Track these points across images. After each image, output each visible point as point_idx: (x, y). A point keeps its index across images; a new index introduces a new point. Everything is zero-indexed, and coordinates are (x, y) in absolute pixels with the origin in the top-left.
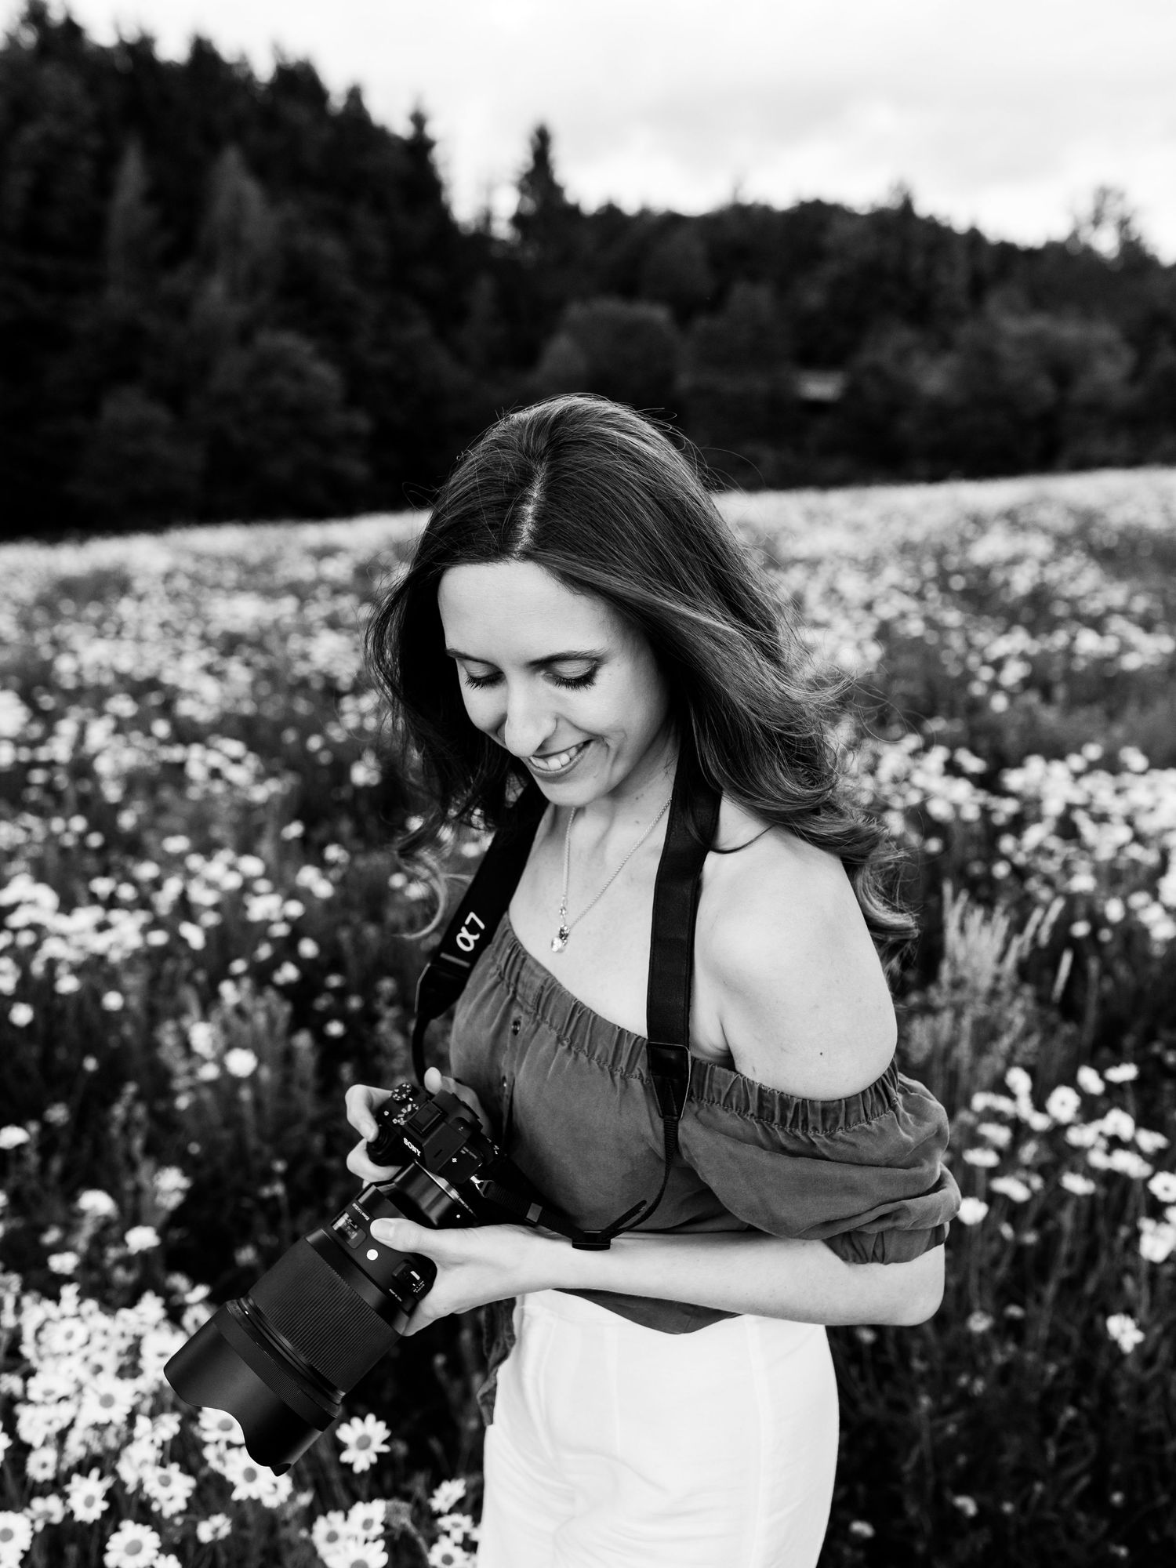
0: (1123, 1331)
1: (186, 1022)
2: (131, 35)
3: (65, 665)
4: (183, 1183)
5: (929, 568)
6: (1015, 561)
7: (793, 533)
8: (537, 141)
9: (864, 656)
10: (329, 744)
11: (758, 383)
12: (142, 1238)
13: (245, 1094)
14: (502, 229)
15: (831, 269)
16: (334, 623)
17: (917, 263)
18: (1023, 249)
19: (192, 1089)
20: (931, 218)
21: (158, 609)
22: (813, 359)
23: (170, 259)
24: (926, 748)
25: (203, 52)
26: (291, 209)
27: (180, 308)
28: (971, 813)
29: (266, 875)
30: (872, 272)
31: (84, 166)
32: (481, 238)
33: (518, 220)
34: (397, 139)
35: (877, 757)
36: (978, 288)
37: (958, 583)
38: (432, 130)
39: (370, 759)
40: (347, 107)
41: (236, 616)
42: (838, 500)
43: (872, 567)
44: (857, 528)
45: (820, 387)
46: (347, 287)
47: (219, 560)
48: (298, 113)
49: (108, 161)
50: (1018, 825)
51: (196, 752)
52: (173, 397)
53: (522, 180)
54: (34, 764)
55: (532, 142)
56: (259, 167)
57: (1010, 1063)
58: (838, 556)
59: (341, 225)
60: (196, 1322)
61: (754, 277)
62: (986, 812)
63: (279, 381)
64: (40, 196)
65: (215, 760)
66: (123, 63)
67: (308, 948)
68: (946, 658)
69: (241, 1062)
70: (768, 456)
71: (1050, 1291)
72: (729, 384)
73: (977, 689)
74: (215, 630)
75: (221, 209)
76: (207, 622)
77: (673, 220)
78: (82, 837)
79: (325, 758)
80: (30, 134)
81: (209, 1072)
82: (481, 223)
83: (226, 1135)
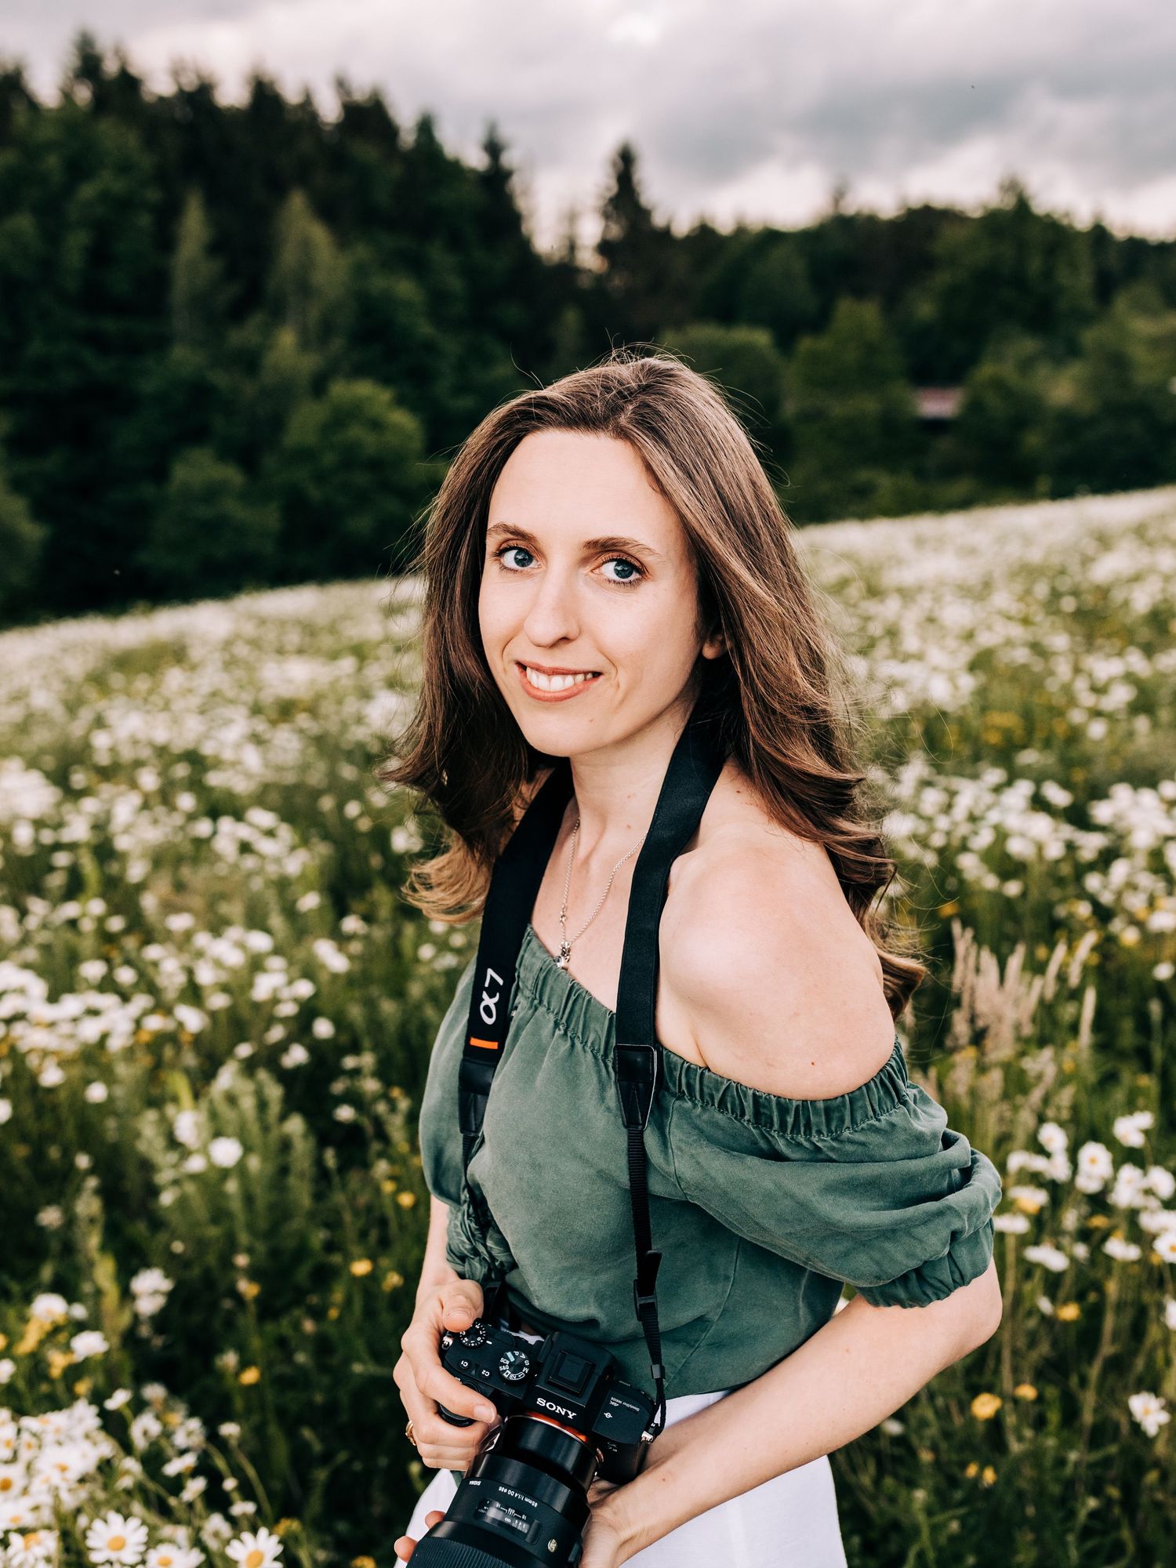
0: (1147, 1412)
1: (170, 1110)
2: (190, 83)
3: (101, 741)
4: (166, 1285)
5: (1042, 590)
6: (1136, 578)
7: (899, 561)
8: (620, 164)
9: (956, 687)
10: (368, 810)
11: (868, 405)
12: (89, 1344)
13: (232, 1186)
14: (589, 260)
15: (942, 279)
16: (393, 683)
17: (1035, 265)
18: (1155, 244)
19: (176, 1182)
20: (1048, 216)
21: (211, 677)
22: (926, 376)
23: (238, 312)
24: (1009, 783)
25: (264, 93)
26: (362, 251)
27: (250, 362)
28: (1055, 851)
29: (277, 951)
30: (988, 279)
31: (145, 220)
32: (566, 269)
33: (605, 248)
34: (473, 171)
35: (952, 794)
36: (1106, 287)
37: (1068, 604)
38: (510, 158)
39: (411, 825)
40: (418, 142)
41: (290, 681)
42: (955, 525)
43: (979, 592)
44: (971, 551)
45: (938, 405)
46: (425, 329)
47: (282, 623)
48: (366, 151)
49: (169, 214)
50: (1106, 859)
51: (226, 824)
52: (246, 456)
53: (606, 206)
54: (58, 847)
55: (614, 164)
56: (326, 211)
57: (1041, 1119)
58: (941, 583)
59: (416, 266)
60: (145, 1433)
61: (860, 293)
62: (1071, 847)
63: (356, 432)
64: (100, 255)
65: (243, 832)
66: (181, 113)
67: (323, 1028)
68: (1052, 686)
69: (227, 1152)
70: (885, 482)
71: (1094, 1371)
72: (839, 408)
73: (1077, 717)
74: (267, 697)
75: (288, 257)
76: (260, 689)
77: (771, 237)
78: (101, 921)
79: (365, 825)
80: (87, 191)
81: (196, 1164)
82: (564, 252)
83: (213, 1232)
